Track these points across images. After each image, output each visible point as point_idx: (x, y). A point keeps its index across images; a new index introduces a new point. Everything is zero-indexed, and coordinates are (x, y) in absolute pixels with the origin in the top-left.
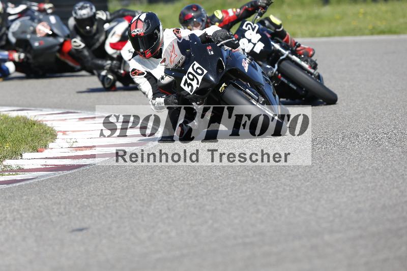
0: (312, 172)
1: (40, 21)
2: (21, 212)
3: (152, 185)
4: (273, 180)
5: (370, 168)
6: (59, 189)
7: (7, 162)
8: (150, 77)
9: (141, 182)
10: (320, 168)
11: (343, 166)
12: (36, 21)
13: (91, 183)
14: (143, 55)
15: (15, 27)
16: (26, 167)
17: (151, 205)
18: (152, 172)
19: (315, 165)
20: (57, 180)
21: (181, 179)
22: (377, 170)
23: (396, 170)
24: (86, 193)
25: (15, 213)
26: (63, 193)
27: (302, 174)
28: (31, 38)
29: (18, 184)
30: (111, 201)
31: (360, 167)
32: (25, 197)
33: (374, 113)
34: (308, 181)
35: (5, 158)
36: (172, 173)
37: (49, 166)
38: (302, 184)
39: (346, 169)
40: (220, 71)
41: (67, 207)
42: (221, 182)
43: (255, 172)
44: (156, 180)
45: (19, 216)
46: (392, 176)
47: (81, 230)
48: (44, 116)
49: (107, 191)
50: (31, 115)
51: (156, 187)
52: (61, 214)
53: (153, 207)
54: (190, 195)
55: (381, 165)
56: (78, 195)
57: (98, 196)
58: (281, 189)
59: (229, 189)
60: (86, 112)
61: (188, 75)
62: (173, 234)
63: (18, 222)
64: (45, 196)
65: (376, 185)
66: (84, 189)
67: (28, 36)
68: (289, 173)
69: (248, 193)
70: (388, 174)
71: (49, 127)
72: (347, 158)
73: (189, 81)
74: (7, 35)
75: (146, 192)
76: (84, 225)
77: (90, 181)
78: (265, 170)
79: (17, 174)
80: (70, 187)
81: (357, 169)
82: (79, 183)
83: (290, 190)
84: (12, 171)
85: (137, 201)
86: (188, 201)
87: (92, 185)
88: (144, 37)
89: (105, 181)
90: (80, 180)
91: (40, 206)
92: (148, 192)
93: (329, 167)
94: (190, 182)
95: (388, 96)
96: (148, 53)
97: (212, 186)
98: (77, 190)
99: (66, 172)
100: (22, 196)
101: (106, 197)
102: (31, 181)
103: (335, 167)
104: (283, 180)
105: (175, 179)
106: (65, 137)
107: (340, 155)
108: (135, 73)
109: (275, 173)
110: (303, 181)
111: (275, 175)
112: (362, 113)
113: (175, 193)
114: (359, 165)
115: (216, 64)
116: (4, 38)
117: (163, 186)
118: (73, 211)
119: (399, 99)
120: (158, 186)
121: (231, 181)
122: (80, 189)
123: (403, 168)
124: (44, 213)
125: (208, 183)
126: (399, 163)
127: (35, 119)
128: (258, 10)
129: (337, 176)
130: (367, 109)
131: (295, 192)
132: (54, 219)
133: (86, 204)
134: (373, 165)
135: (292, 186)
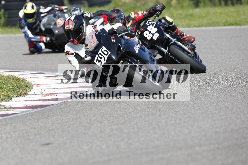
0: (188, 109)
1: (59, 17)
2: (11, 133)
3: (91, 117)
4: (165, 114)
5: (224, 107)
6: (35, 119)
7: (3, 103)
8: (77, 56)
9: (84, 115)
10: (193, 106)
11: (207, 106)
12: (57, 17)
13: (54, 116)
14: (73, 42)
15: (45, 20)
16: (14, 106)
17: (90, 129)
18: (91, 109)
19: (190, 105)
20: (33, 114)
21: (109, 113)
22: (228, 108)
23: (239, 108)
24: (51, 122)
25: (8, 134)
26: (36, 122)
27: (182, 110)
28: (53, 28)
29: (9, 117)
30: (66, 127)
31: (217, 106)
32: (14, 124)
33: (226, 73)
34: (186, 115)
35: (2, 100)
36: (103, 110)
37: (29, 106)
38: (182, 116)
39: (209, 107)
40: (119, 52)
41: (39, 130)
42: (133, 116)
43: (153, 109)
44: (93, 114)
45: (10, 136)
46: (237, 111)
47: (48, 144)
48: (25, 75)
49: (64, 121)
50: (17, 74)
51: (93, 118)
52: (35, 134)
53: (91, 130)
54: (114, 123)
55: (230, 105)
56: (46, 123)
57: (58, 124)
58: (170, 120)
59: (138, 120)
60: (51, 73)
61: (99, 55)
62: (104, 147)
63: (10, 140)
64: (26, 124)
65: (227, 117)
66: (50, 119)
67: (52, 27)
68: (174, 110)
69: (149, 122)
70: (234, 111)
71: (28, 82)
72: (209, 101)
73: (99, 59)
74: (40, 25)
75: (87, 122)
76: (49, 141)
77: (53, 115)
78: (160, 108)
79: (9, 110)
80: (41, 118)
81: (216, 107)
82: (46, 116)
83: (175, 120)
84: (6, 108)
85: (82, 127)
86: (112, 127)
87: (55, 117)
88: (73, 30)
89: (62, 115)
90: (47, 114)
91: (23, 130)
92: (88, 121)
93: (198, 106)
94: (114, 115)
95: (235, 63)
96: (76, 41)
97: (128, 118)
98: (45, 120)
99: (39, 109)
100: (12, 124)
101: (63, 124)
102: (18, 115)
103: (202, 106)
104: (171, 114)
105: (105, 113)
106: (38, 88)
107: (205, 99)
108: (68, 54)
109: (166, 110)
110: (182, 115)
111: (166, 111)
112: (218, 73)
113: (105, 122)
114: (216, 105)
115: (117, 48)
116: (39, 27)
117: (98, 118)
118: (43, 133)
119: (241, 65)
120: (95, 118)
121: (139, 115)
122: (47, 119)
123: (244, 107)
124: (25, 134)
125: (125, 116)
126: (241, 104)
127: (20, 77)
128: (156, 13)
129: (204, 111)
130: (222, 71)
131: (178, 121)
132: (31, 138)
133: (51, 128)
134: (225, 105)
135: (176, 118)
